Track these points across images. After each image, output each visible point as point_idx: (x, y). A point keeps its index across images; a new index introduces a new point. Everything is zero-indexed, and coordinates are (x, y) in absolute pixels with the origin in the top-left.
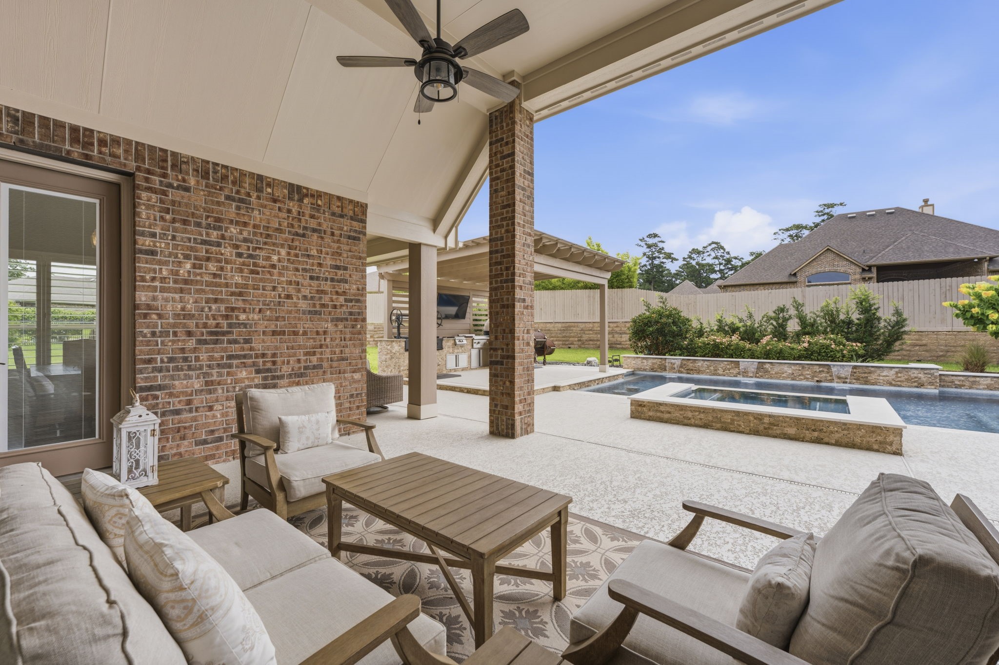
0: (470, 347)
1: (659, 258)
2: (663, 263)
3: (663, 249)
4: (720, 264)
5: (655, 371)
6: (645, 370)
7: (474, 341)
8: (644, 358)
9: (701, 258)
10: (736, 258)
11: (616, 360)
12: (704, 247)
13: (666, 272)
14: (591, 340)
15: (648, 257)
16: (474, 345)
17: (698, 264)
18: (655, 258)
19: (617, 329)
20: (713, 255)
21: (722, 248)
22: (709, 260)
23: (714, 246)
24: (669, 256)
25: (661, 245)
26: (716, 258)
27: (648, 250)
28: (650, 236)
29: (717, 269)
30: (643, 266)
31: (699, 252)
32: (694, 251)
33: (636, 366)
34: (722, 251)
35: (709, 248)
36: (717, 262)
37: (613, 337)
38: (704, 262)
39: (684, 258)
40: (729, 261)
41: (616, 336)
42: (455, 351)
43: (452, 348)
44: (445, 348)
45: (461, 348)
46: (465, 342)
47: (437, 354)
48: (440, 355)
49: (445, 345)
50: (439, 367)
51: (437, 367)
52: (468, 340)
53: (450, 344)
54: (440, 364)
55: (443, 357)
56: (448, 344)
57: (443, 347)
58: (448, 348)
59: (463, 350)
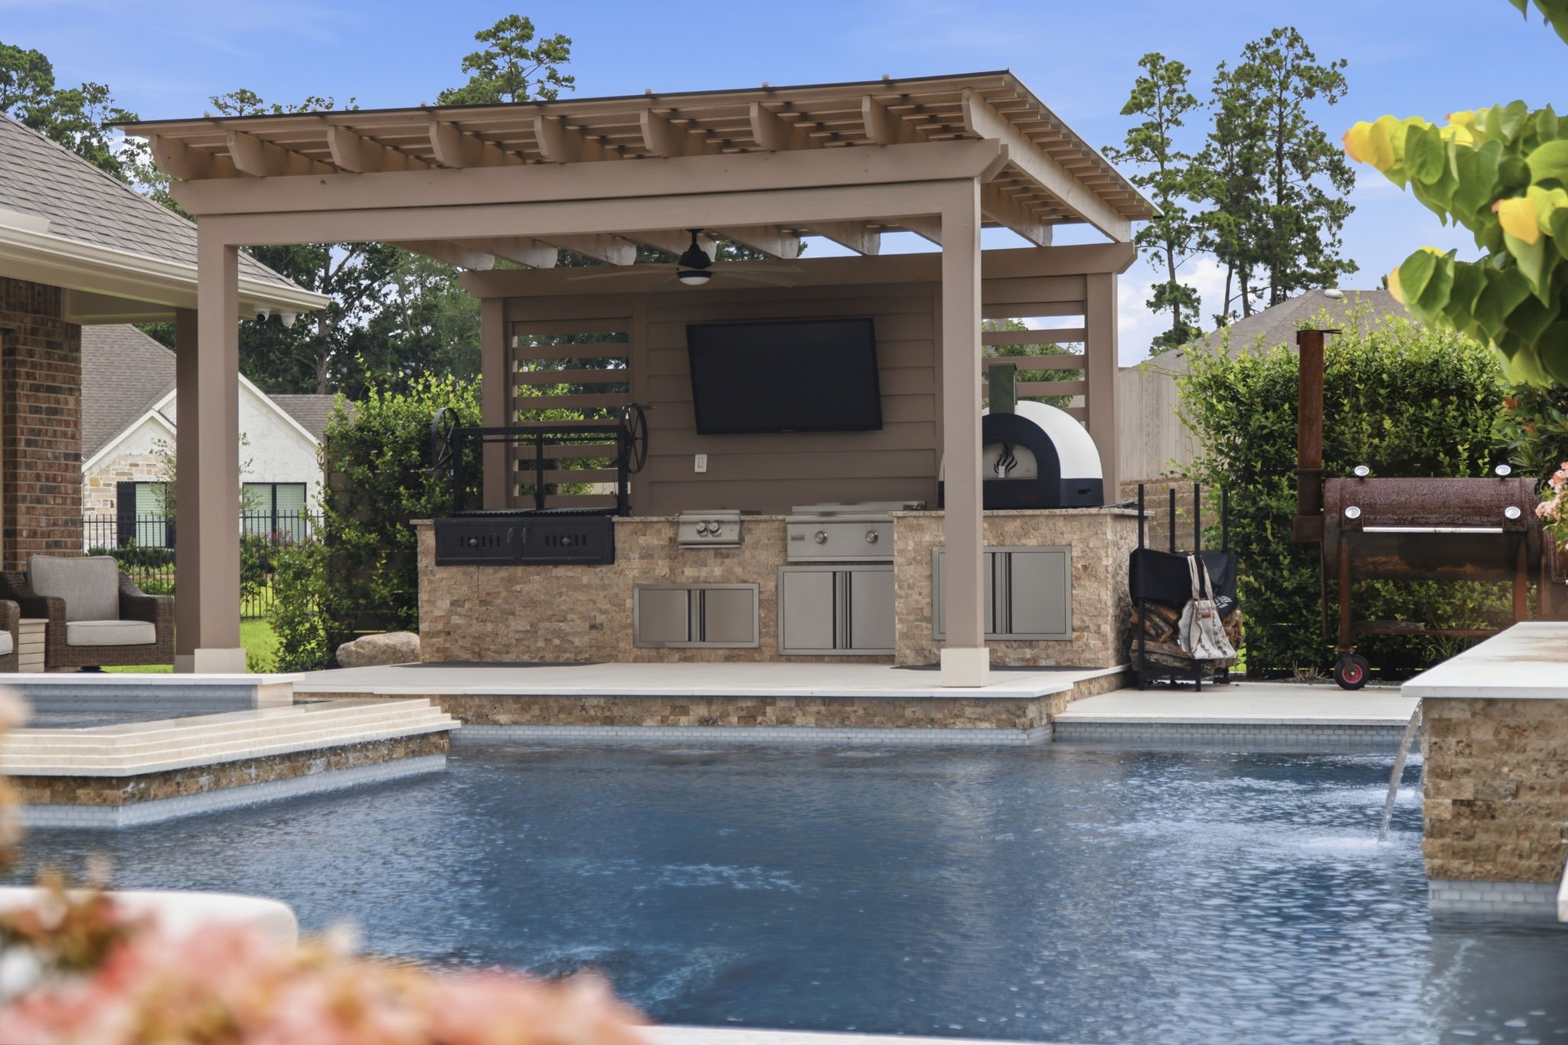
0: (770, 558)
7: (792, 530)
42: (683, 572)
43: (670, 558)
44: (628, 559)
45: (719, 561)
46: (729, 534)
47: (585, 580)
48: (604, 587)
49: (627, 546)
50: (594, 634)
51: (587, 634)
52: (763, 525)
53: (656, 542)
54: (602, 625)
55: (616, 595)
56: (642, 540)
57: (618, 553)
58: (642, 557)
59: (729, 571)
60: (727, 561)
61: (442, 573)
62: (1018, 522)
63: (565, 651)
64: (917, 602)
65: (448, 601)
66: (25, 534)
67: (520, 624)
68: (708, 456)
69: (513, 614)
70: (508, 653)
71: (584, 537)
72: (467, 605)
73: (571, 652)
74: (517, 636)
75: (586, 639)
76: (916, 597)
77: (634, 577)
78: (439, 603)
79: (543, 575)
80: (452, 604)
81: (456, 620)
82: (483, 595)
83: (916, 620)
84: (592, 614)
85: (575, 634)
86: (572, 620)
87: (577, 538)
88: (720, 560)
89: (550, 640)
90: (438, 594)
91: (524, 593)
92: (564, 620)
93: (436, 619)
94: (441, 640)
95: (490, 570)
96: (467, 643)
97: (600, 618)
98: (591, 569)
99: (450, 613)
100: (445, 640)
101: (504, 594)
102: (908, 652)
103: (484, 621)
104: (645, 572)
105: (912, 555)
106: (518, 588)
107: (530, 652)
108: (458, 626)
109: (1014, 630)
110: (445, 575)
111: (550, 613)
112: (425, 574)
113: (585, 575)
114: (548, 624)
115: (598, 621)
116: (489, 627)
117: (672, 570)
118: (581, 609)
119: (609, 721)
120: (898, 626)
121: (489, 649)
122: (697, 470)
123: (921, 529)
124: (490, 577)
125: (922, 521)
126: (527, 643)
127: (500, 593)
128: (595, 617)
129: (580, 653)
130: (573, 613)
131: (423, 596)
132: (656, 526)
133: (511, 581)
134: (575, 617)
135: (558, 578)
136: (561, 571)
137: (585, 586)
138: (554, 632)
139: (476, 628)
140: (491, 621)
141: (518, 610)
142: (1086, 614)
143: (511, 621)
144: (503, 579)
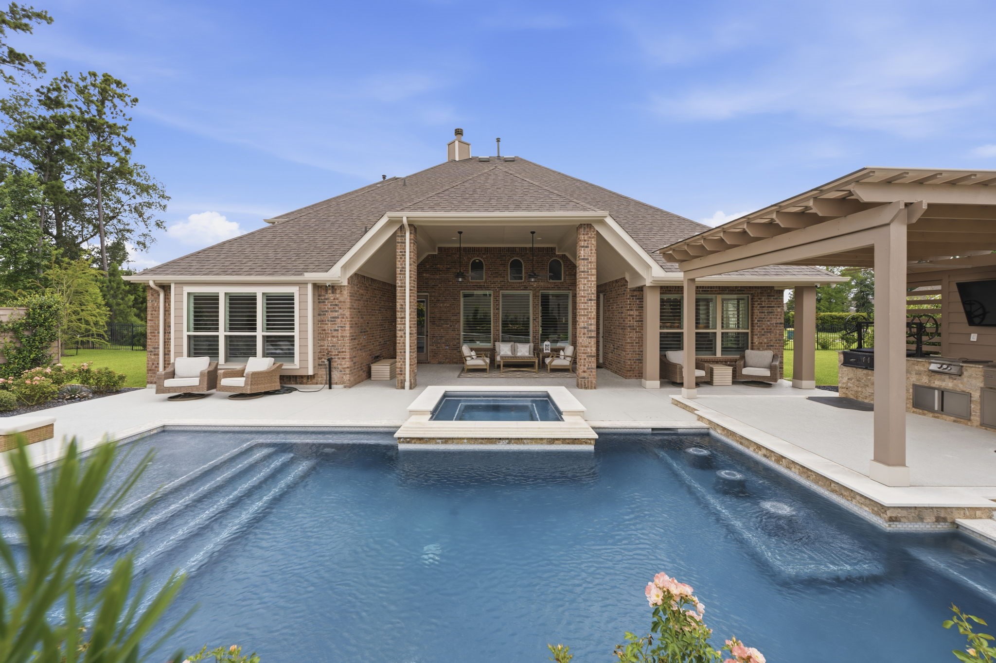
42: (934, 382)
43: (928, 376)
44: (910, 374)
46: (955, 370)
49: (910, 369)
52: (973, 369)
53: (922, 369)
56: (916, 367)
58: (916, 374)
59: (956, 385)
60: (955, 381)
61: (845, 368)
66: (757, 343)
67: (870, 390)
68: (978, 335)
69: (868, 386)
70: (866, 398)
72: (853, 380)
74: (869, 393)
77: (913, 381)
78: (844, 378)
80: (848, 379)
81: (849, 385)
82: (858, 378)
88: (952, 380)
90: (844, 375)
93: (843, 383)
94: (845, 390)
95: (860, 370)
96: (853, 393)
99: (847, 382)
101: (865, 379)
103: (858, 387)
104: (918, 380)
106: (869, 377)
108: (850, 387)
110: (846, 370)
116: (860, 389)
117: (929, 381)
119: (741, 443)
121: (860, 396)
122: (972, 340)
124: (860, 373)
126: (871, 397)
127: (863, 378)
131: (839, 375)
132: (923, 363)
133: (867, 375)
139: (856, 388)
140: (860, 387)
143: (867, 388)
144: (864, 374)
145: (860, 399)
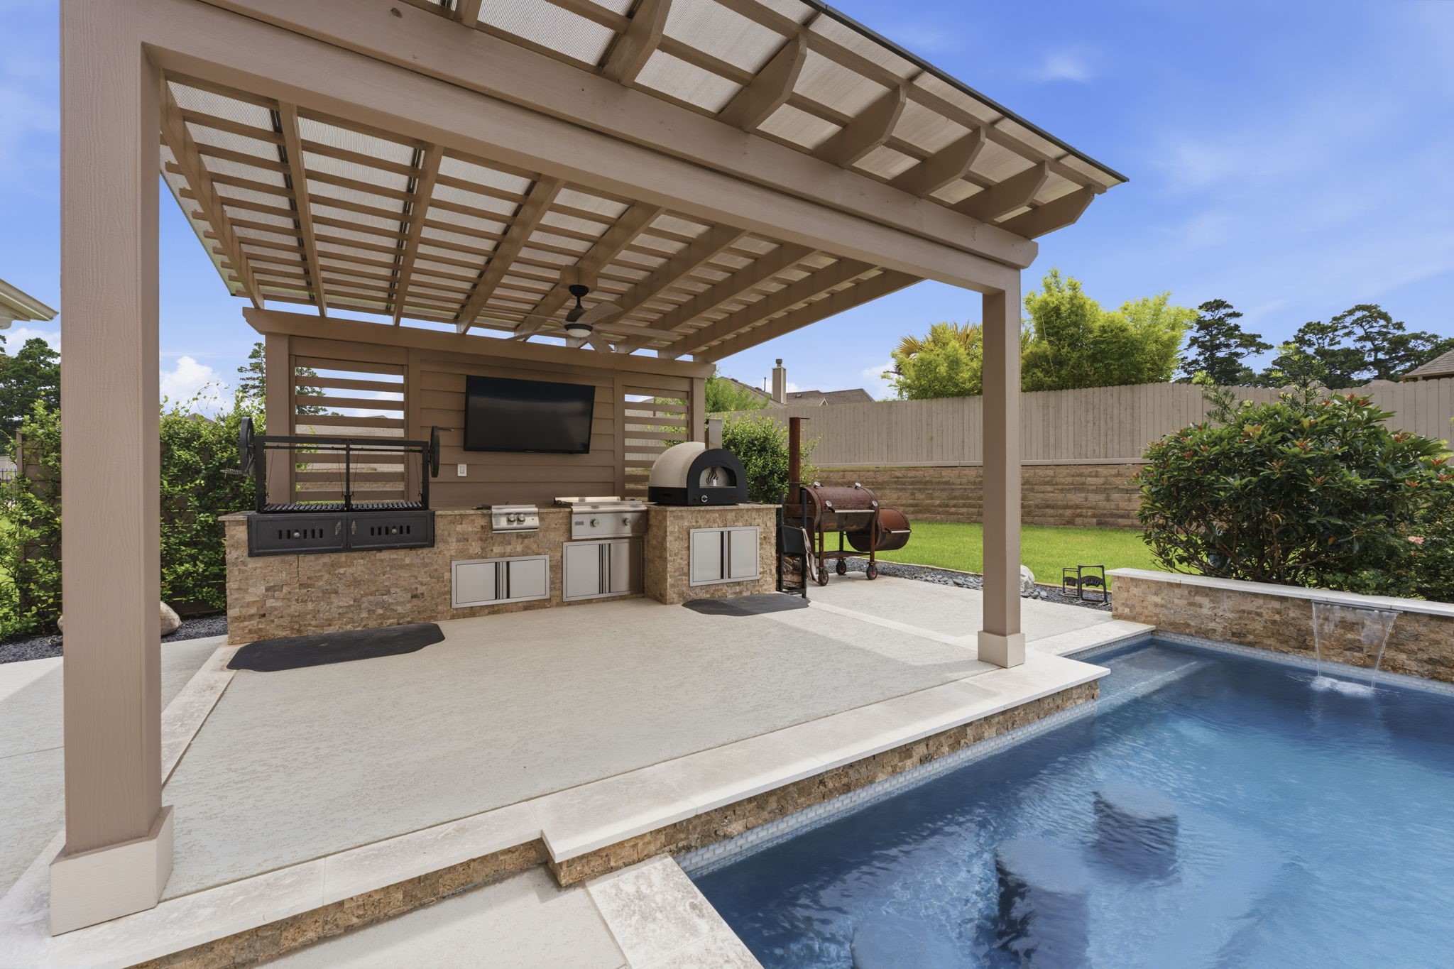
0: (558, 536)
1: (1228, 346)
2: (1237, 355)
3: (1237, 327)
4: (1377, 349)
5: (1252, 645)
6: (1206, 634)
7: (575, 519)
8: (1198, 590)
9: (1327, 341)
10: (1416, 337)
11: (1092, 581)
12: (1335, 319)
13: (1242, 374)
14: (1048, 506)
15: (1202, 345)
16: (575, 529)
17: (1321, 352)
18: (1218, 347)
19: (1118, 481)
20: (1359, 332)
21: (1385, 317)
22: (1348, 343)
23: (1359, 314)
24: (1251, 341)
25: (1232, 322)
26: (1367, 337)
27: (1202, 333)
28: (1208, 306)
29: (1369, 359)
30: (1190, 364)
31: (1320, 329)
32: (1310, 328)
33: (1165, 615)
34: (1382, 322)
35: (1348, 321)
36: (1369, 345)
37: (1108, 499)
38: (1336, 348)
39: (1286, 343)
40: (1401, 342)
41: (1115, 496)
42: (492, 550)
43: (481, 540)
44: (446, 542)
45: (520, 540)
46: (532, 522)
47: (407, 561)
48: (425, 565)
49: (446, 533)
50: (415, 601)
51: (409, 602)
53: (470, 529)
54: (423, 594)
55: (436, 570)
56: (459, 528)
57: (438, 538)
58: (458, 541)
59: (528, 547)
60: (526, 541)
61: (256, 565)
62: (733, 513)
63: (388, 618)
64: (680, 564)
65: (263, 588)
67: (343, 601)
68: (468, 465)
69: (336, 592)
70: (330, 625)
71: (408, 528)
72: (285, 589)
73: (394, 618)
74: (340, 611)
75: (409, 606)
76: (679, 561)
77: (451, 556)
78: (252, 590)
79: (367, 559)
80: (267, 590)
81: (270, 603)
82: (304, 579)
83: (680, 575)
84: (414, 587)
85: (397, 603)
86: (396, 593)
87: (401, 527)
89: (374, 611)
90: (251, 582)
91: (348, 574)
92: (388, 592)
93: (247, 605)
94: (254, 622)
95: (311, 558)
96: (285, 622)
97: (421, 589)
98: (414, 552)
99: (266, 598)
100: (258, 623)
101: (326, 577)
102: (675, 595)
103: (305, 601)
104: (461, 551)
105: (677, 534)
106: (342, 571)
107: (354, 622)
108: (275, 609)
109: (732, 576)
110: (259, 565)
111: (373, 589)
112: (235, 564)
113: (406, 557)
114: (371, 598)
115: (419, 592)
116: (310, 606)
117: (483, 549)
118: (404, 583)
119: (847, 789)
120: (669, 580)
121: (310, 625)
122: (458, 475)
123: (682, 518)
124: (311, 565)
125: (684, 514)
126: (350, 615)
127: (322, 576)
128: (417, 589)
129: (403, 618)
130: (397, 587)
131: (231, 585)
132: (471, 518)
133: (334, 565)
134: (398, 590)
135: (381, 561)
136: (385, 555)
137: (408, 565)
138: (377, 604)
139: (295, 608)
140: (312, 601)
141: (341, 588)
142: (765, 564)
143: (334, 599)
144: (325, 564)
145: (311, 631)
